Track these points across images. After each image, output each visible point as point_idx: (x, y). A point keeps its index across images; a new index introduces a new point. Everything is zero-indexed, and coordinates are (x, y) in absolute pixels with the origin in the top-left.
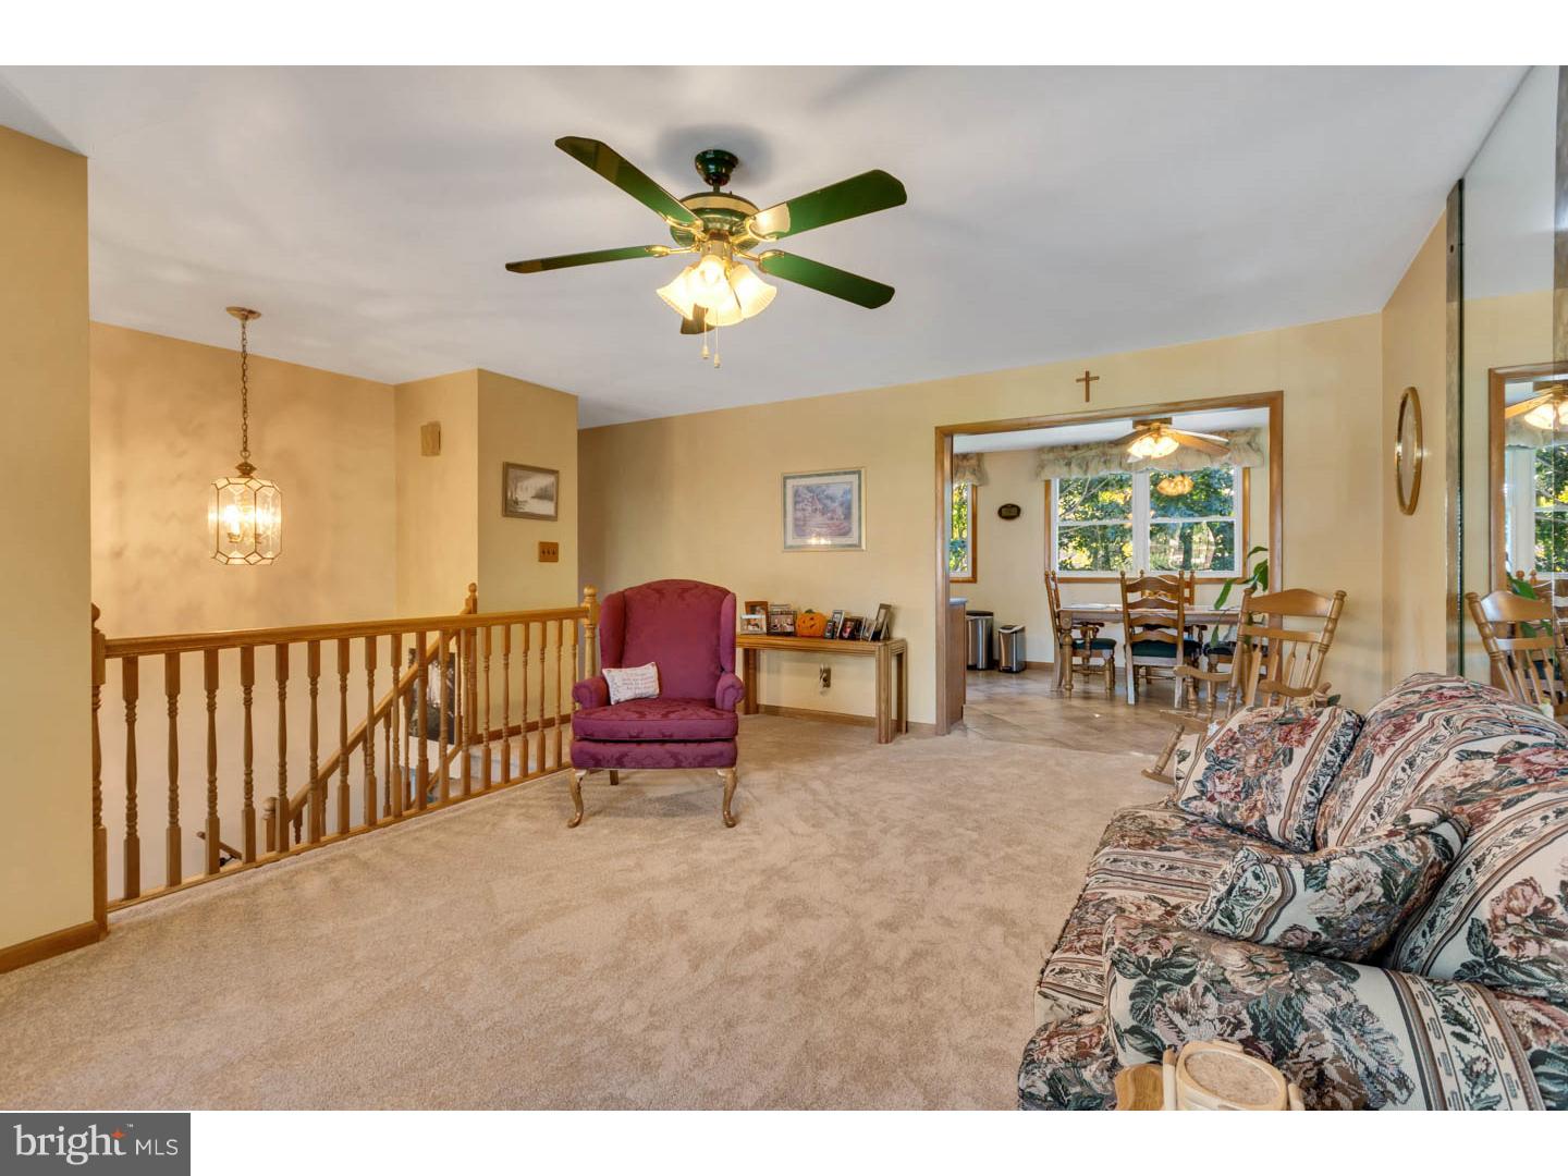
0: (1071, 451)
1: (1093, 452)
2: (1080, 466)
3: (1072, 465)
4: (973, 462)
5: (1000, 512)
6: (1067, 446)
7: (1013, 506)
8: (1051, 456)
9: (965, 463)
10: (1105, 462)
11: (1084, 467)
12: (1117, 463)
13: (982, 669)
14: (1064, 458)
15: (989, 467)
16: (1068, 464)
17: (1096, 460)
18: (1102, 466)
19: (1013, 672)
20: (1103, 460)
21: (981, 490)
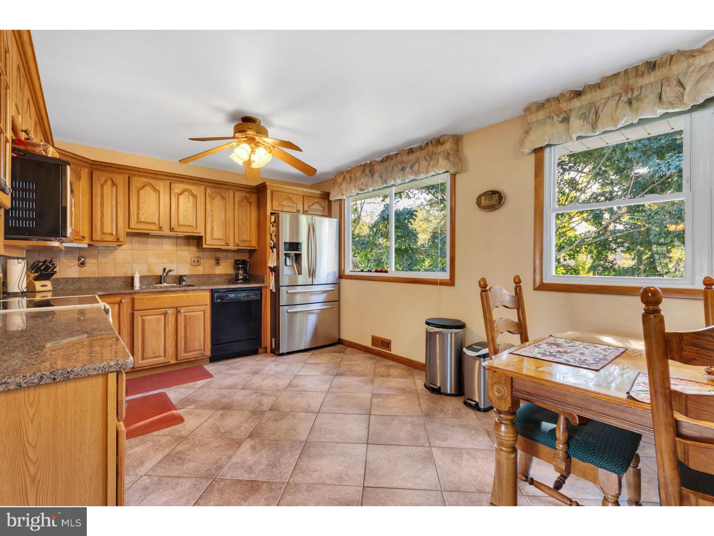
0: (570, 99)
1: (607, 93)
2: (584, 117)
3: (572, 119)
4: (448, 146)
5: (479, 202)
6: (562, 95)
7: (494, 192)
8: (541, 115)
9: (440, 149)
10: (630, 102)
11: (592, 116)
12: (652, 97)
13: (451, 395)
14: (561, 111)
15: (470, 151)
16: (566, 120)
17: (613, 103)
18: (624, 108)
19: (479, 410)
20: (624, 98)
21: (458, 178)
